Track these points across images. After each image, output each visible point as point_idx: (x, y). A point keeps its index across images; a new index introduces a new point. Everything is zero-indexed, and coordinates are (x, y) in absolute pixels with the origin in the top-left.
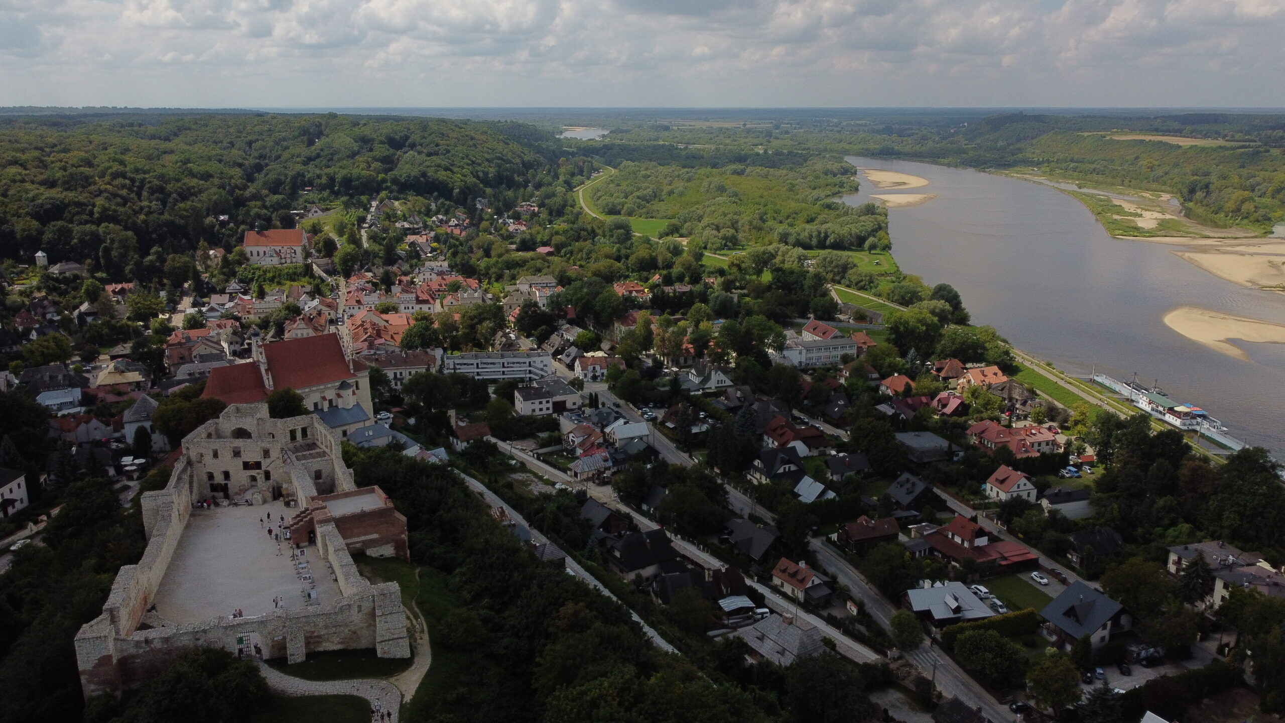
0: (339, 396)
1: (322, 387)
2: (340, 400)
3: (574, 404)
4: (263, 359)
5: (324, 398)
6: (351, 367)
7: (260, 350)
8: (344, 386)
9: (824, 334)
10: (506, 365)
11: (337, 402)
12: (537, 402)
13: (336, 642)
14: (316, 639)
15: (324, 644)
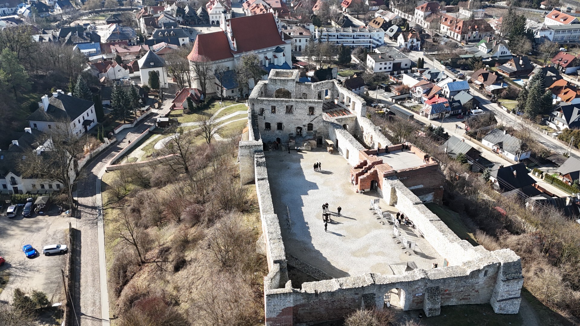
0: (275, 57)
1: (265, 50)
2: (276, 59)
3: (406, 65)
4: (229, 29)
5: (266, 58)
6: (283, 37)
7: (227, 23)
8: (279, 50)
9: (565, 20)
10: (355, 37)
11: (274, 61)
12: (383, 63)
13: (461, 298)
14: (447, 296)
15: (452, 300)
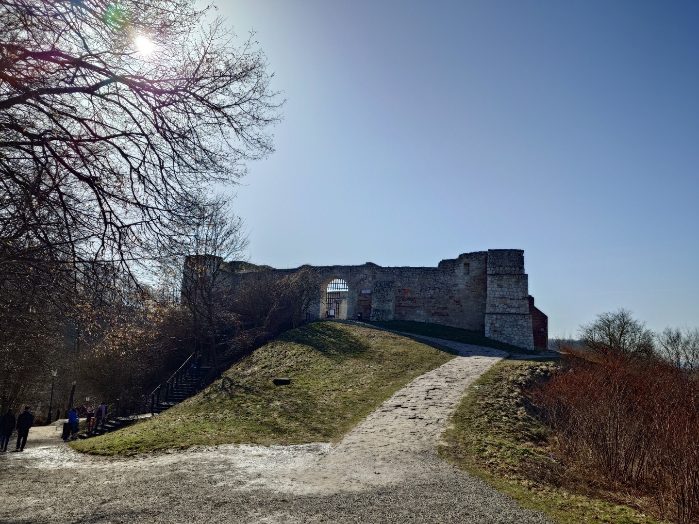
13: (433, 311)
14: (409, 303)
15: (418, 311)
